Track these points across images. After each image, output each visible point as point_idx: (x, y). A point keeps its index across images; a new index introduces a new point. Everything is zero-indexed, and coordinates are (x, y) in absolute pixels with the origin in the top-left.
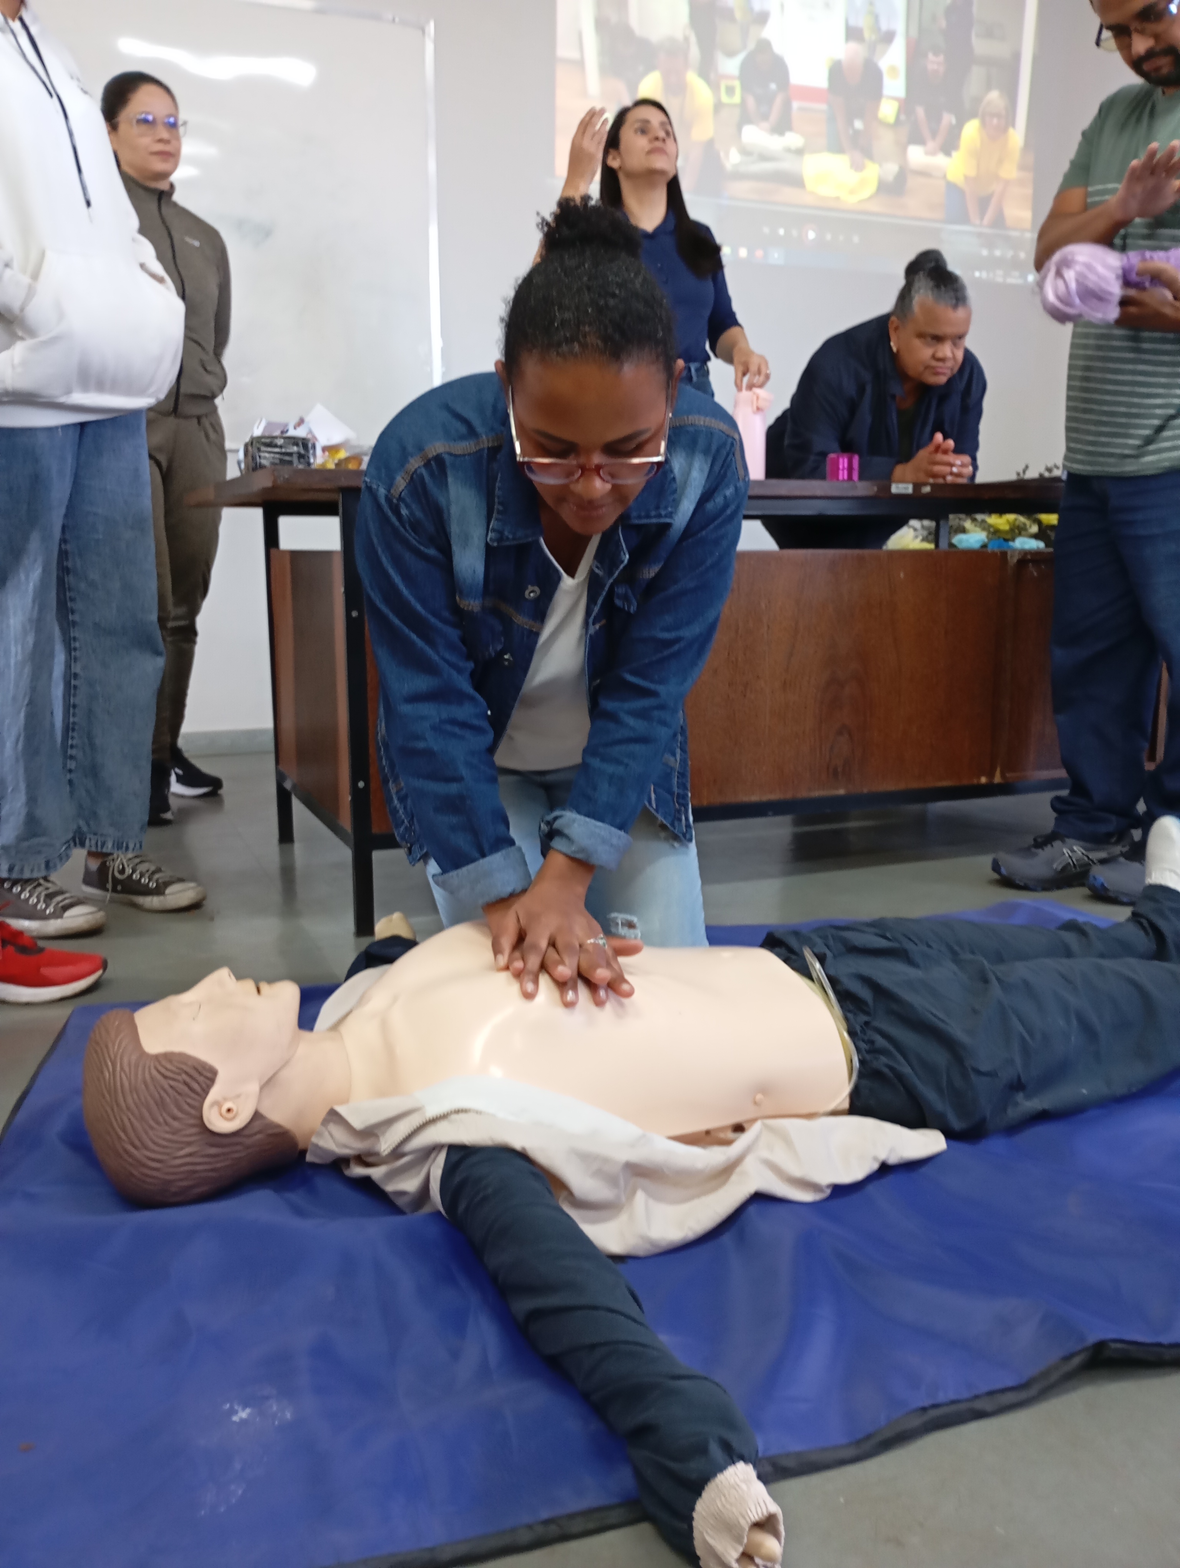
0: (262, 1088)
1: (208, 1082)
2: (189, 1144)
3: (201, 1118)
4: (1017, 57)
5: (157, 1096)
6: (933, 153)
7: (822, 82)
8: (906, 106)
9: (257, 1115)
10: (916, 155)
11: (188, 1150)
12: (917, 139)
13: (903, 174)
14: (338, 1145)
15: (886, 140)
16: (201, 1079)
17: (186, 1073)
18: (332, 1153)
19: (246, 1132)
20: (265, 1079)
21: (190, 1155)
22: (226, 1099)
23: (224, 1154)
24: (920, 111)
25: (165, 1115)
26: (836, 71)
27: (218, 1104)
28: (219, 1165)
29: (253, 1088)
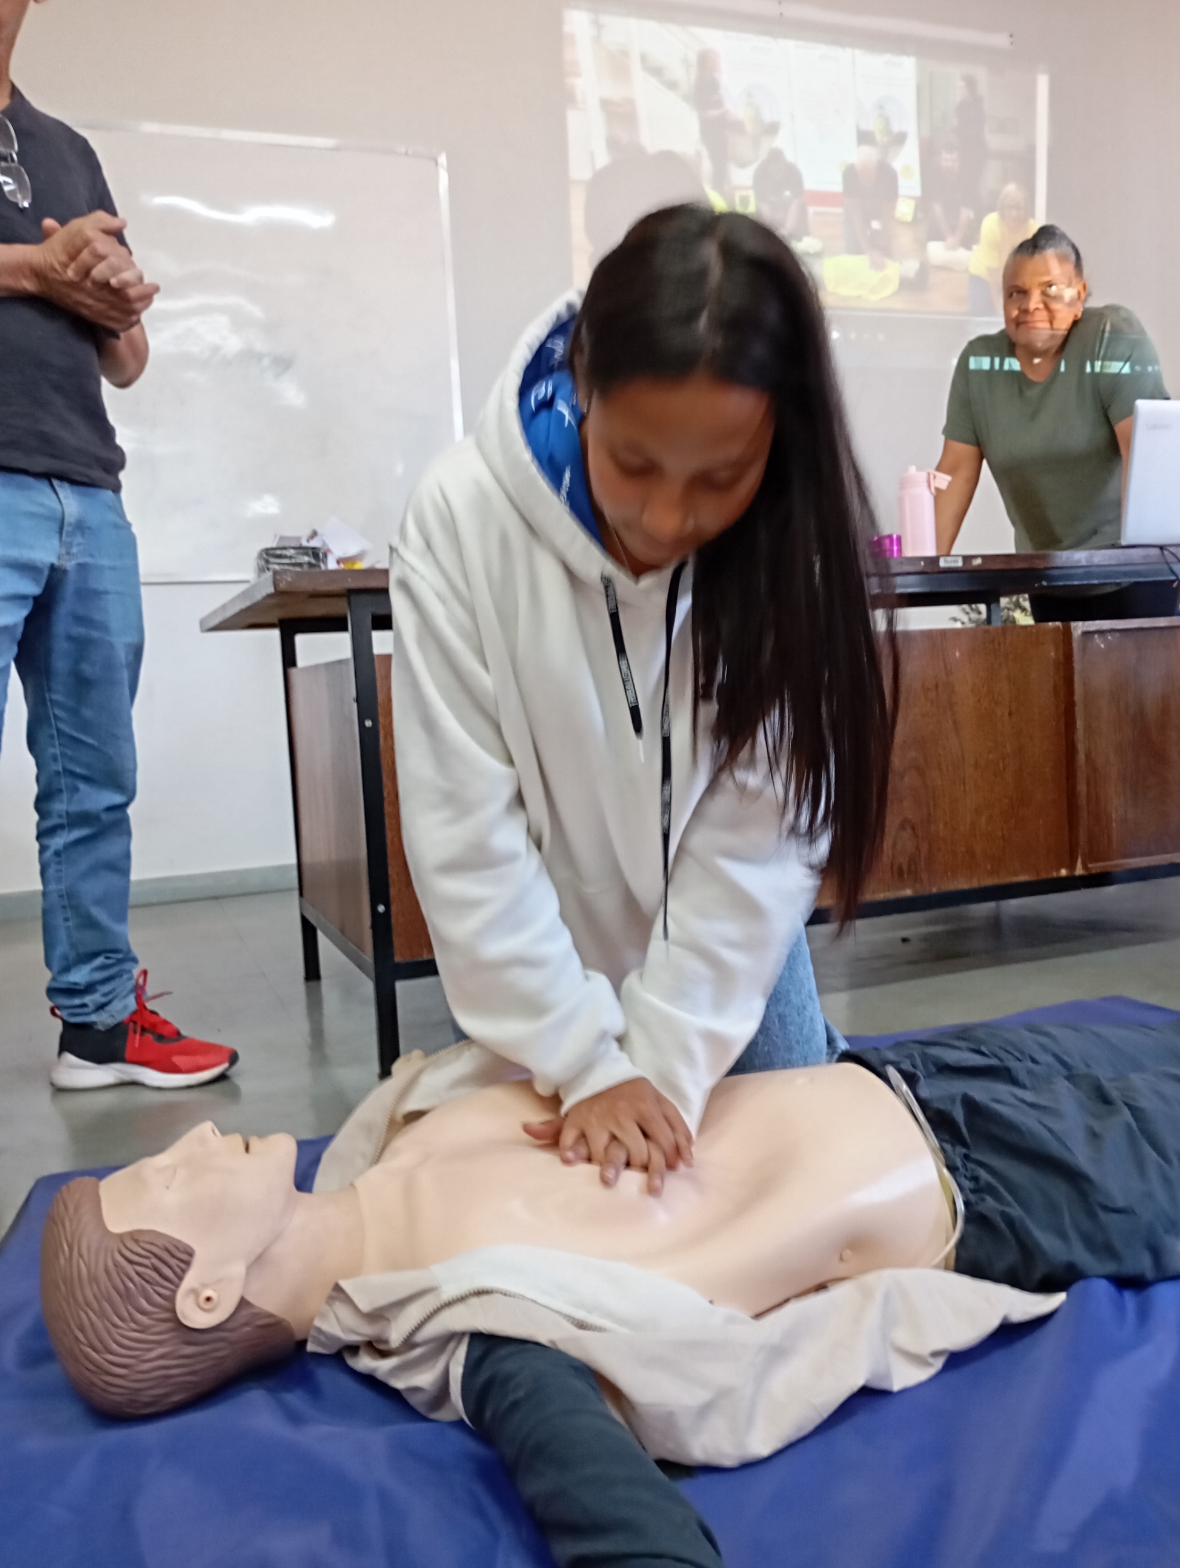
0: (249, 1269)
1: (182, 1265)
2: (159, 1343)
3: (173, 1311)
4: (1032, 150)
5: (122, 1287)
6: (953, 248)
7: (837, 186)
8: (922, 204)
9: (243, 1303)
10: (937, 251)
11: (160, 1351)
12: (937, 235)
13: (925, 269)
14: (345, 1329)
15: (904, 239)
16: (173, 1262)
17: (156, 1256)
18: (337, 1339)
19: (230, 1325)
20: (252, 1258)
21: (162, 1357)
22: (205, 1286)
23: (203, 1353)
24: (938, 209)
25: (130, 1308)
26: (850, 174)
27: (195, 1292)
28: (198, 1367)
29: (239, 1269)
